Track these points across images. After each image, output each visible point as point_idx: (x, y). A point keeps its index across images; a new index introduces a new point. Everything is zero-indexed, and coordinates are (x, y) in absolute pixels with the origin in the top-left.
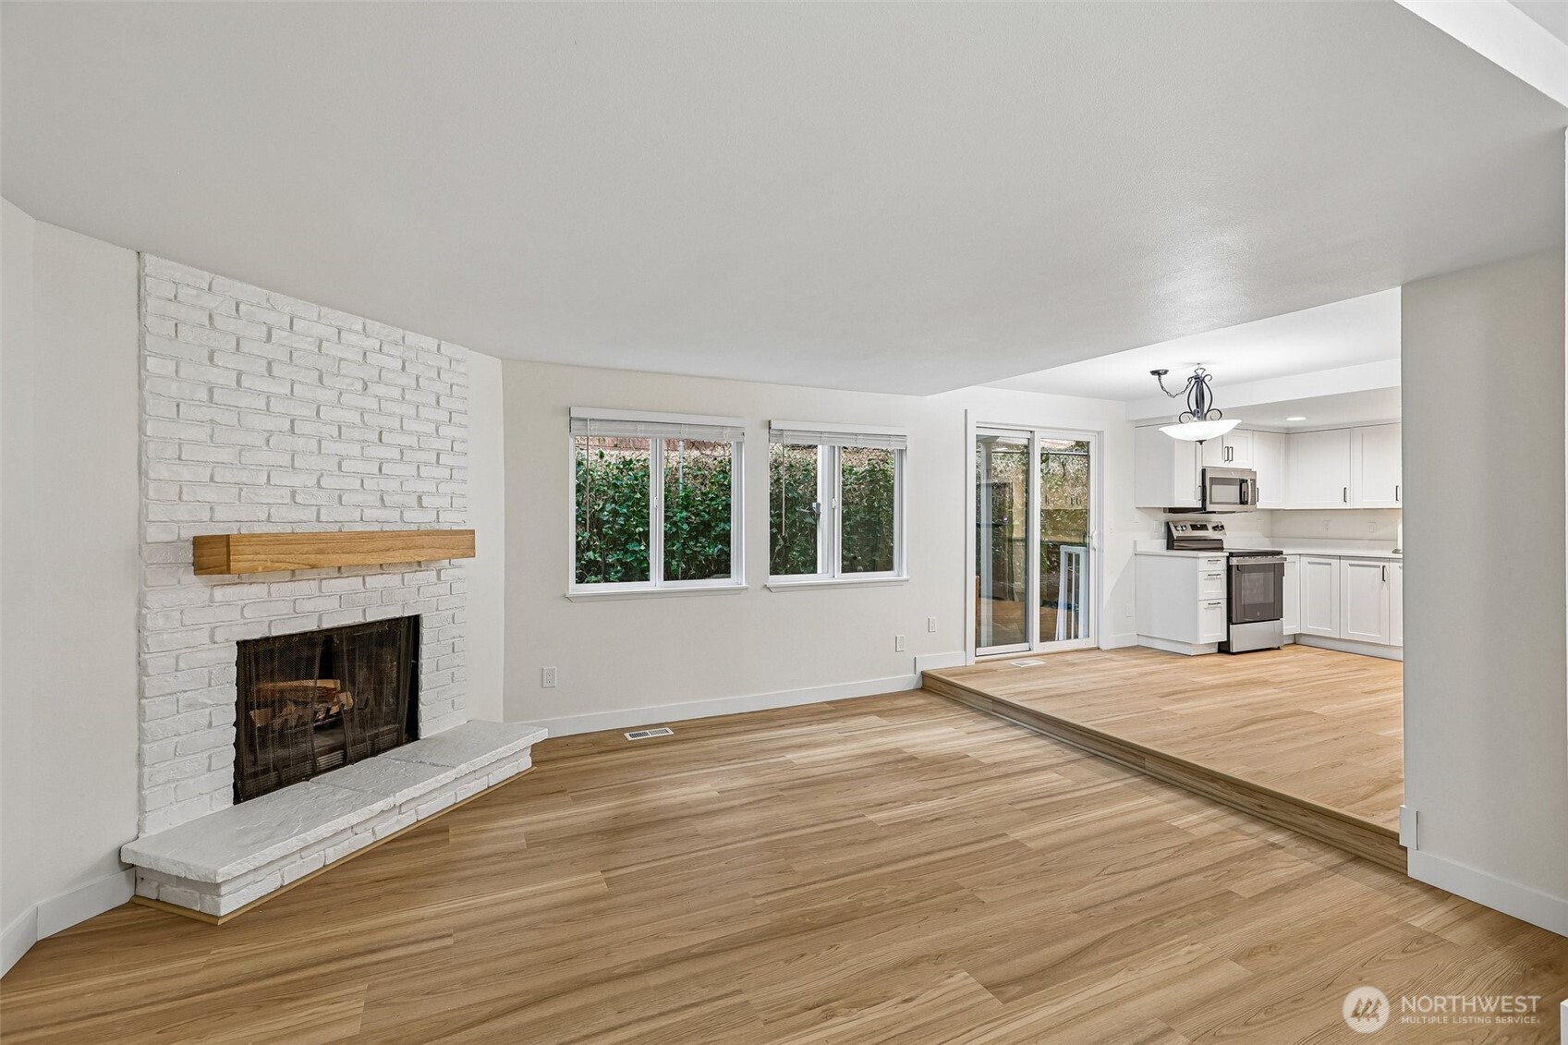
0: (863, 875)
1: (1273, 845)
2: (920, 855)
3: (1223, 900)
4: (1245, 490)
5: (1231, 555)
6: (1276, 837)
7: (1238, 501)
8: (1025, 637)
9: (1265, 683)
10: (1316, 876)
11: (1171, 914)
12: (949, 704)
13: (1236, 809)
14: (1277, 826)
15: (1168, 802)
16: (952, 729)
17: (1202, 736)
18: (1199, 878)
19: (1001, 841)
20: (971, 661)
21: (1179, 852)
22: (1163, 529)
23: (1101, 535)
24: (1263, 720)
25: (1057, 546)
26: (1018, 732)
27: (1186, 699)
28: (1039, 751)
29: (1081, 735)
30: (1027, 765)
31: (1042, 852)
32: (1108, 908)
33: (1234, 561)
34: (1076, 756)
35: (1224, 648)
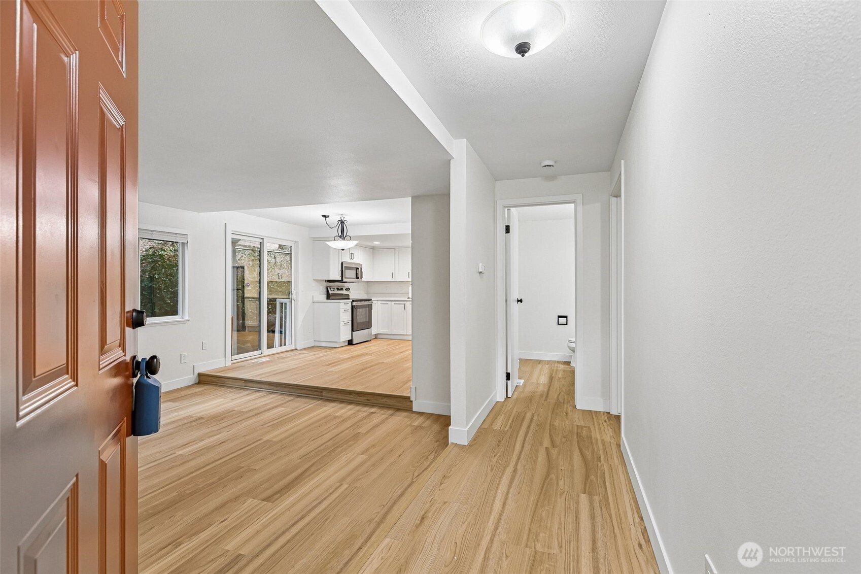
0: (183, 480)
1: (372, 413)
2: (215, 461)
3: (356, 437)
4: (358, 272)
5: (353, 301)
6: (373, 410)
7: (355, 277)
8: (259, 347)
9: (367, 354)
10: (387, 419)
11: (338, 447)
12: (218, 388)
13: (358, 403)
14: (373, 405)
15: (333, 408)
16: (222, 400)
17: (344, 378)
18: (347, 431)
19: (259, 442)
20: (229, 364)
21: (339, 424)
22: (325, 290)
23: (297, 293)
24: (366, 368)
25: (275, 300)
26: (260, 394)
27: (335, 366)
28: (272, 400)
29: (293, 388)
30: (268, 407)
31: (281, 441)
32: (312, 454)
33: (354, 304)
34: (291, 398)
35: (350, 343)
